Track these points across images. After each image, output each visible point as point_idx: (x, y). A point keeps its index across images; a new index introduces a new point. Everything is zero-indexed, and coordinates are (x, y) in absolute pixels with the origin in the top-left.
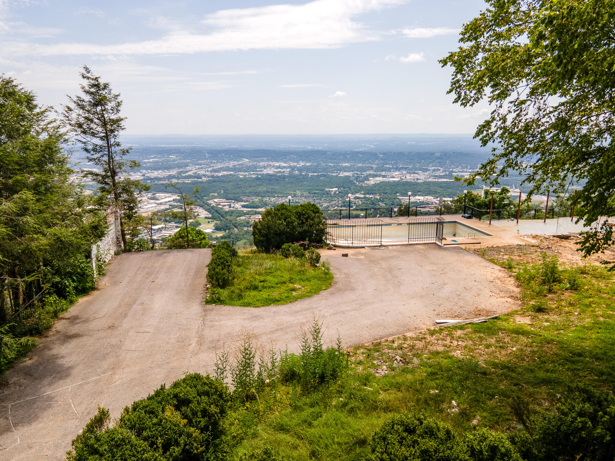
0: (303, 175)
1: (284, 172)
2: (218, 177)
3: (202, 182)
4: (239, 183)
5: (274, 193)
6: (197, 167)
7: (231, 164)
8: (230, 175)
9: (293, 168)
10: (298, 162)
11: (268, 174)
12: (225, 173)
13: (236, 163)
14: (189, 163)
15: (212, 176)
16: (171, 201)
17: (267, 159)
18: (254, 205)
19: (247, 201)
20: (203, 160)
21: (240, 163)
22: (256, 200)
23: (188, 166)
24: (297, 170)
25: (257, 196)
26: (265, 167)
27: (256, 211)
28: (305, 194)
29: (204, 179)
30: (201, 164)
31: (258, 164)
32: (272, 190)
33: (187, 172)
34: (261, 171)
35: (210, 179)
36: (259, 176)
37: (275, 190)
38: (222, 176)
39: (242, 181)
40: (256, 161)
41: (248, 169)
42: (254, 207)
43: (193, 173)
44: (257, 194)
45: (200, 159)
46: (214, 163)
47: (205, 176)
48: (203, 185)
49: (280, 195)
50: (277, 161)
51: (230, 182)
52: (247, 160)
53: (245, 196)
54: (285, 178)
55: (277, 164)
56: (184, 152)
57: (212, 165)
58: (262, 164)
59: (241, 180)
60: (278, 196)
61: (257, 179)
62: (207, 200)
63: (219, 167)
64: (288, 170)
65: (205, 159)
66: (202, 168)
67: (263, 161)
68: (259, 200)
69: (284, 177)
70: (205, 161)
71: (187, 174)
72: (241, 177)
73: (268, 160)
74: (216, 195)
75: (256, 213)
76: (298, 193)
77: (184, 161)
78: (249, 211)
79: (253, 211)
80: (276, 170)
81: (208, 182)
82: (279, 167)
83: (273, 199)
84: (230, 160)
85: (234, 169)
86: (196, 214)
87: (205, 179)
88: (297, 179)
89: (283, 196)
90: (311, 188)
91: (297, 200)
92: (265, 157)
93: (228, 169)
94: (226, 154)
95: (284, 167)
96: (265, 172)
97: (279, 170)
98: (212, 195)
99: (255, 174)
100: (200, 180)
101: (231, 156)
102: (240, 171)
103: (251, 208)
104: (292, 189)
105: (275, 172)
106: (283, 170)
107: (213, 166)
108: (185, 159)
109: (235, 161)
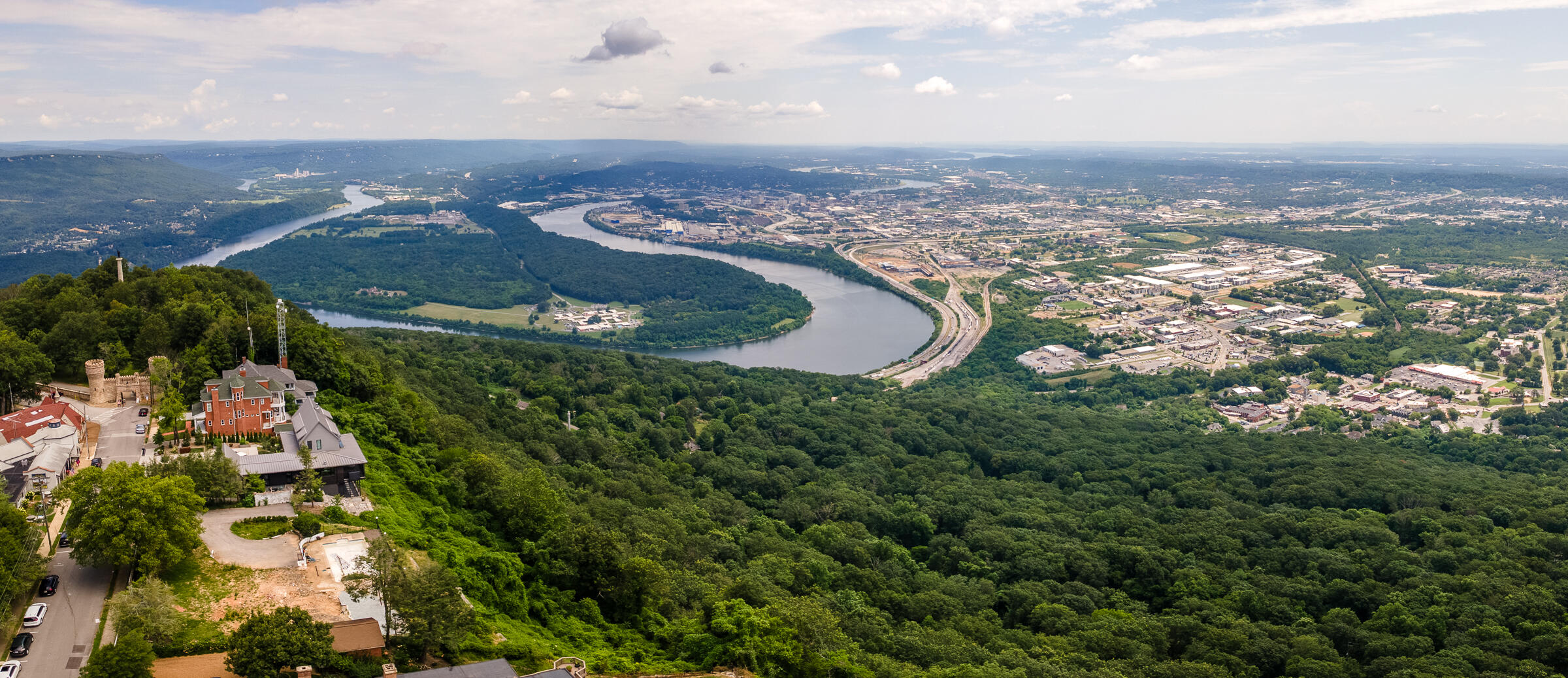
0: (1552, 225)
1: (1519, 216)
2: (1399, 223)
3: (1370, 232)
4: (1432, 236)
5: (1488, 259)
6: (1371, 202)
7: (1429, 199)
8: (1423, 219)
9: (1536, 210)
10: (1548, 197)
11: (1489, 222)
12: (1415, 215)
13: (1439, 197)
14: (1361, 195)
15: (1391, 222)
16: (1310, 265)
17: (1495, 191)
18: (1446, 281)
19: (1437, 272)
20: (1384, 190)
21: (1446, 196)
22: (1451, 270)
23: (1356, 201)
24: (1544, 215)
25: (1457, 262)
26: (1487, 207)
27: (1444, 293)
28: (1546, 263)
29: (1375, 226)
30: (1378, 198)
31: (1477, 200)
32: (1487, 253)
33: (1351, 211)
34: (1478, 214)
35: (1387, 226)
36: (1473, 224)
37: (1492, 253)
38: (1406, 221)
39: (1439, 232)
40: (1473, 194)
41: (1458, 208)
42: (1444, 285)
43: (1362, 214)
44: (1456, 260)
45: (1379, 189)
46: (1401, 196)
47: (1378, 219)
48: (1371, 236)
49: (1497, 263)
50: (1512, 196)
51: (1418, 233)
52: (1459, 192)
53: (1435, 261)
54: (1515, 230)
55: (1510, 201)
56: (1355, 176)
57: (1397, 199)
58: (1483, 200)
59: (1438, 230)
60: (1494, 265)
61: (1467, 229)
62: (1368, 266)
63: (1408, 203)
64: (1527, 212)
65: (1388, 189)
66: (1378, 205)
67: (1486, 194)
68: (1458, 270)
69: (1515, 227)
70: (1387, 192)
71: (1350, 216)
72: (1439, 223)
73: (1495, 194)
74: (1386, 256)
75: (1445, 296)
76: (1533, 260)
77: (1353, 190)
78: (1433, 293)
79: (1439, 292)
80: (1505, 213)
81: (1382, 232)
82: (1511, 207)
83: (1482, 270)
84: (1430, 191)
85: (1434, 209)
86: (1341, 290)
87: (1378, 226)
88: (1537, 232)
89: (1503, 266)
90: (1560, 251)
91: (1526, 275)
92: (1491, 187)
93: (1421, 208)
94: (1424, 181)
95: (1522, 207)
96: (1485, 215)
97: (1511, 212)
98: (1379, 258)
99: (1466, 219)
100: (1368, 227)
101: (1433, 184)
102: (1441, 214)
103: (1438, 285)
104: (1524, 252)
105: (1502, 216)
106: (1517, 213)
107: (1398, 202)
108: (1354, 188)
109: (1438, 193)
